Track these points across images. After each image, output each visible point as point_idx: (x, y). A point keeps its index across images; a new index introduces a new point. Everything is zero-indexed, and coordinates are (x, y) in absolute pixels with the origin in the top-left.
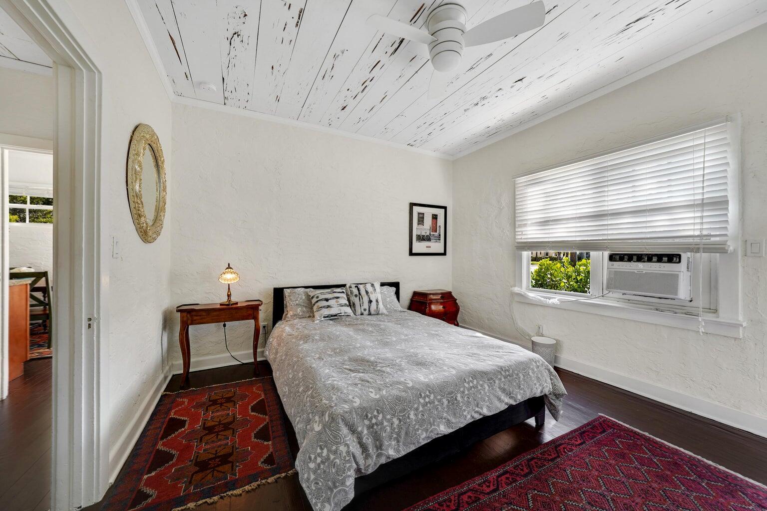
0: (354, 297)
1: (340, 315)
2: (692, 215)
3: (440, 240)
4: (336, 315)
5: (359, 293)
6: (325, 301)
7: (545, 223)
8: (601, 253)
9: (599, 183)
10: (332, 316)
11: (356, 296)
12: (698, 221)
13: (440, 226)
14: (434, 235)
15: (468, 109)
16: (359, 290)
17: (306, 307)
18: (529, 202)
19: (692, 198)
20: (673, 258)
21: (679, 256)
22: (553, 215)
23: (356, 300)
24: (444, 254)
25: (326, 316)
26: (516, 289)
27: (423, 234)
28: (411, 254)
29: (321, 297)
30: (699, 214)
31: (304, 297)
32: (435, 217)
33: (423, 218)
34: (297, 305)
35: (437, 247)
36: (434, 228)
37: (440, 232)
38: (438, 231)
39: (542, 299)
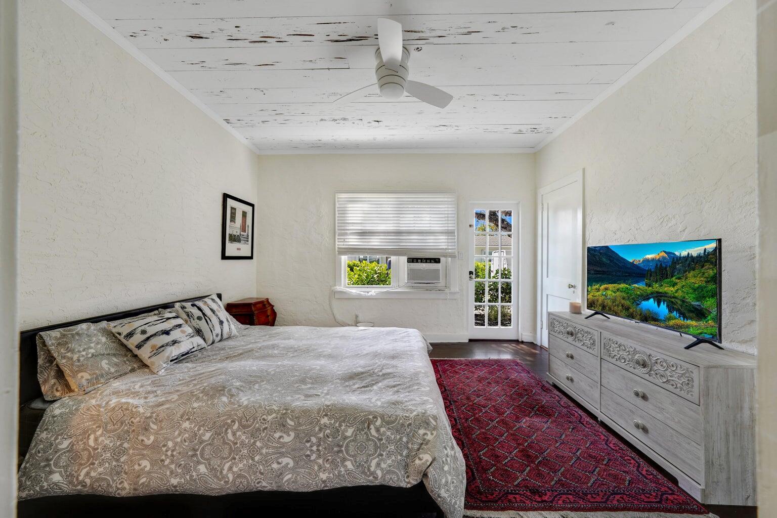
0: (196, 320)
1: (193, 350)
2: (444, 238)
3: (248, 241)
4: (187, 353)
5: (204, 314)
6: (164, 336)
7: (363, 234)
8: (398, 257)
9: (399, 211)
10: (183, 355)
11: (199, 318)
12: (446, 241)
13: (248, 226)
14: (243, 235)
15: (325, 120)
16: (200, 309)
17: (114, 355)
18: (349, 215)
19: (446, 228)
20: (437, 261)
21: (439, 259)
22: (369, 227)
23: (202, 324)
24: (251, 258)
25: (175, 357)
26: (338, 288)
27: (235, 233)
28: (224, 257)
29: (151, 330)
30: (447, 238)
31: (104, 339)
32: (244, 214)
33: (235, 213)
34: (93, 355)
35: (245, 250)
36: (243, 228)
37: (248, 233)
38: (247, 231)
39: (362, 293)
